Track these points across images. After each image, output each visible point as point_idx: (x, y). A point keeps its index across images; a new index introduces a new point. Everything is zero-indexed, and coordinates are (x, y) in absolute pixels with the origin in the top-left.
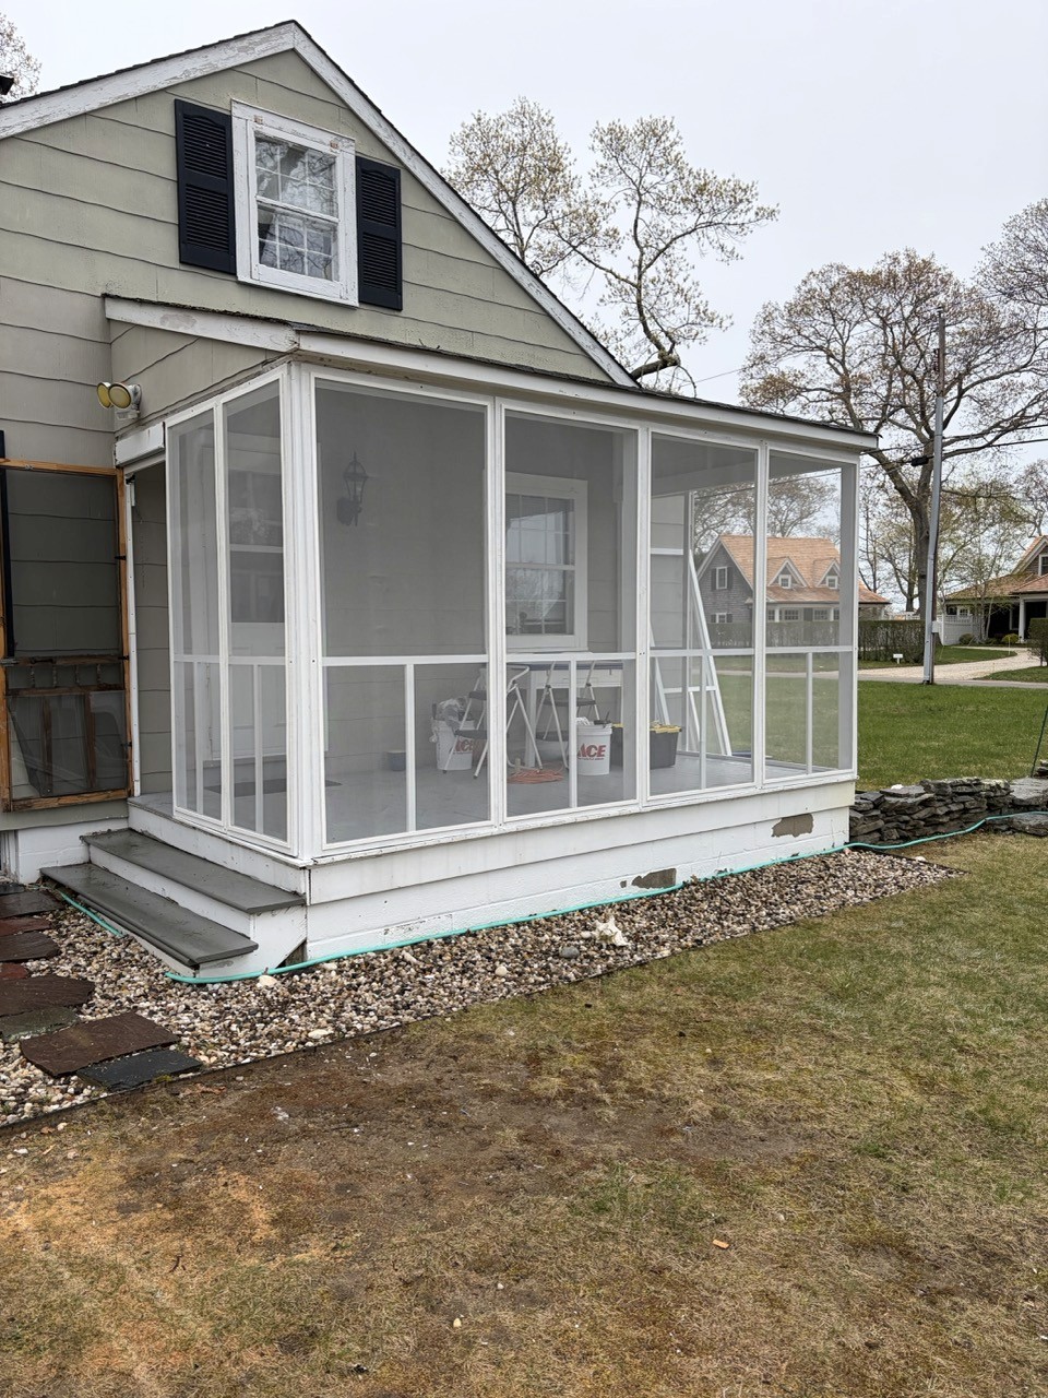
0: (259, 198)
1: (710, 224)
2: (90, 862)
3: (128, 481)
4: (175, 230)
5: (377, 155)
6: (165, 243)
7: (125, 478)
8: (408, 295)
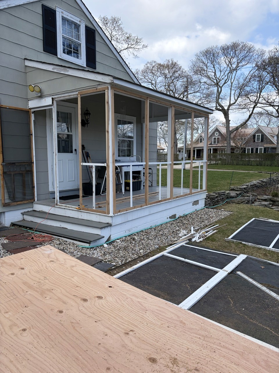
0: (63, 34)
1: (130, 48)
2: (24, 219)
3: (32, 113)
4: (42, 41)
5: (90, 26)
6: (39, 45)
7: (32, 112)
8: (98, 65)
